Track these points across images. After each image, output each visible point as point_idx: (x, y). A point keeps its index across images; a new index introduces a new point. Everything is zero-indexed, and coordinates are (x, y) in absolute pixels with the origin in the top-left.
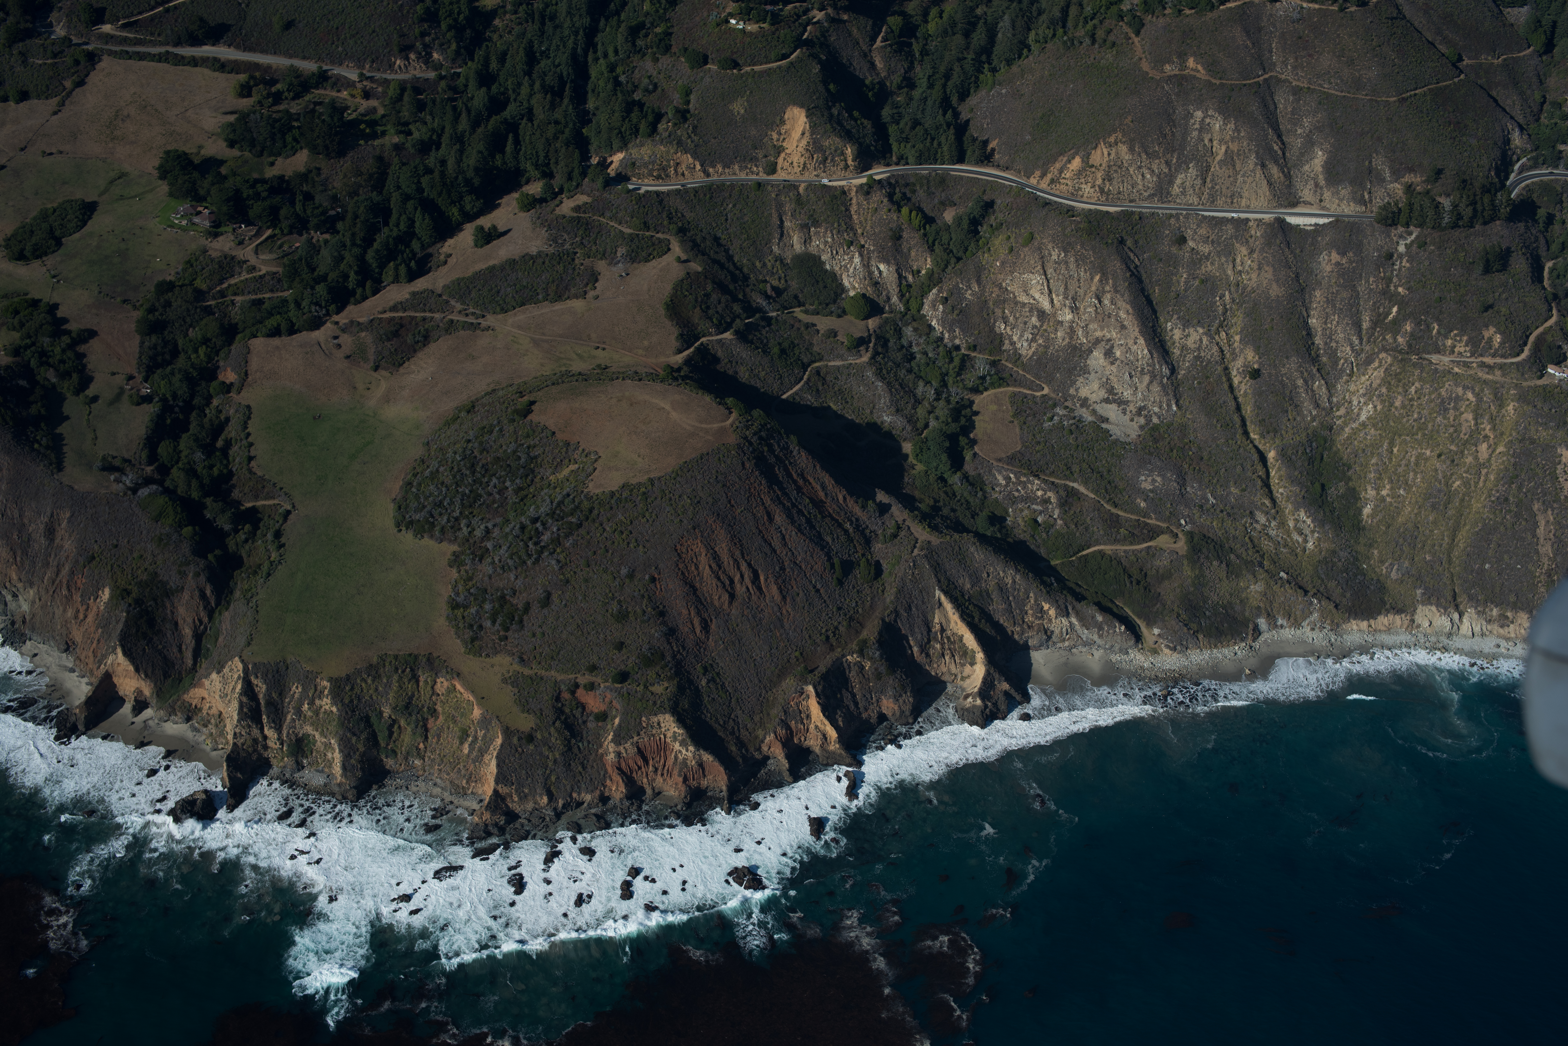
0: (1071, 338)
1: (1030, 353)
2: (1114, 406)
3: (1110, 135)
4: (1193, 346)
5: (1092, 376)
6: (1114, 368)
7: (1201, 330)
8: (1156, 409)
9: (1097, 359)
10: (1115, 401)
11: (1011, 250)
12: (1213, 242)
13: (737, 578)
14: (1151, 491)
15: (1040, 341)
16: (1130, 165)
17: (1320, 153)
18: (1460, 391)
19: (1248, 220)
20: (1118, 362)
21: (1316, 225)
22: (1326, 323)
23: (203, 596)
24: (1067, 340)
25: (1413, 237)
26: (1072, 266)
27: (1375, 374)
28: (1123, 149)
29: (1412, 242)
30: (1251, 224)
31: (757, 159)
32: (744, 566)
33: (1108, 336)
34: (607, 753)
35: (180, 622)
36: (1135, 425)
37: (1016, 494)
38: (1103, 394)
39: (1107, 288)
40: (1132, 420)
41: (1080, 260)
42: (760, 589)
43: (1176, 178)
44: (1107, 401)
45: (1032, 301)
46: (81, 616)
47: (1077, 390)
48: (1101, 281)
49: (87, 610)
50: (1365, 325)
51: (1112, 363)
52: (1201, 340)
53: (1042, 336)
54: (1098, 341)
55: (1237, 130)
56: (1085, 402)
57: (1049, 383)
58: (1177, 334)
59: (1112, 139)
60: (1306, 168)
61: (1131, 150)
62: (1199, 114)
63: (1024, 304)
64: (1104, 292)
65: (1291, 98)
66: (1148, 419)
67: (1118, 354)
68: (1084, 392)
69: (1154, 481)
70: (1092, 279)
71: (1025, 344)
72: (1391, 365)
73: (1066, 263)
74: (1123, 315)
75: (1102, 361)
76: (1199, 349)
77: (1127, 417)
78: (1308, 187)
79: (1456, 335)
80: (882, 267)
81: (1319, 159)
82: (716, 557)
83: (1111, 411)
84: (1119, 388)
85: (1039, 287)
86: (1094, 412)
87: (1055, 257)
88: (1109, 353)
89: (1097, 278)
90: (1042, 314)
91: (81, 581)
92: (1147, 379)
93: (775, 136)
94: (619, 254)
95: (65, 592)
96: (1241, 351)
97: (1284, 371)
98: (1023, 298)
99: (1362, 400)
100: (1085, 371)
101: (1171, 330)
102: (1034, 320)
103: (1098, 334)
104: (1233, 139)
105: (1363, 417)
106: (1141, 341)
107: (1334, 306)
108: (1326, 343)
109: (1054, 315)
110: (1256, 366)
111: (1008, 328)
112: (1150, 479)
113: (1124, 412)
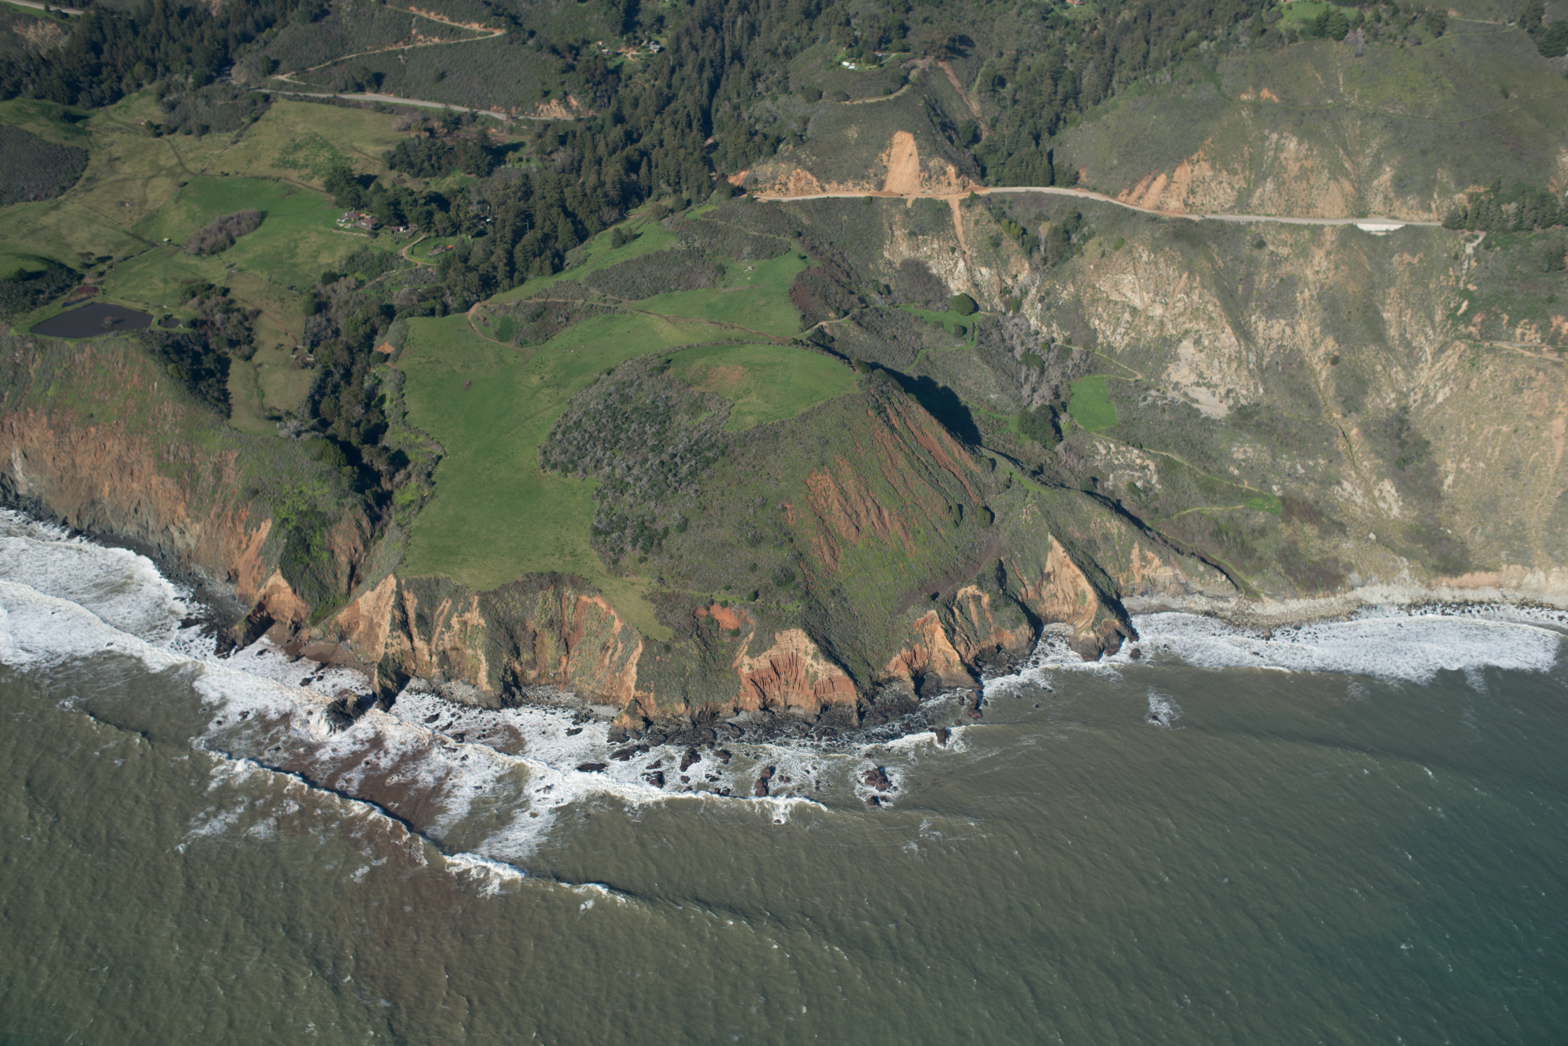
0: (1162, 330)
1: (1123, 345)
2: (1204, 389)
3: (1193, 154)
4: (1276, 337)
5: (1183, 362)
6: (1203, 355)
7: (1283, 322)
8: (1244, 392)
9: (1186, 348)
10: (1205, 384)
11: (1103, 254)
12: (1291, 245)
13: (863, 514)
14: (1243, 460)
15: (1133, 335)
16: (1211, 181)
17: (1388, 169)
18: (1533, 373)
19: (1323, 226)
20: (1206, 350)
21: (1387, 231)
22: (1400, 316)
23: (359, 526)
24: (1158, 333)
25: (1481, 239)
26: (1162, 265)
27: (1451, 359)
28: (1205, 166)
29: (1479, 245)
30: (1326, 230)
31: (869, 178)
32: (869, 504)
33: (1196, 327)
34: (741, 665)
35: (337, 550)
36: (1224, 406)
37: (1116, 462)
38: (1193, 378)
39: (1195, 285)
40: (1221, 402)
41: (1169, 261)
42: (884, 524)
43: (1254, 192)
44: (1198, 384)
45: (1124, 299)
46: (244, 546)
47: (1169, 375)
48: (1189, 278)
49: (249, 540)
50: (1438, 318)
51: (1201, 351)
52: (1284, 331)
53: (1134, 330)
54: (1187, 332)
55: (1310, 149)
56: (1176, 386)
57: (1141, 370)
58: (1261, 325)
59: (1195, 157)
60: (1375, 183)
61: (1213, 167)
62: (1275, 136)
63: (1116, 303)
64: (1191, 288)
65: (1359, 123)
66: (1236, 401)
67: (1206, 343)
68: (1175, 378)
69: (1245, 452)
70: (1180, 277)
71: (1118, 337)
72: (1465, 351)
73: (1156, 263)
74: (1210, 308)
75: (1192, 350)
76: (1282, 339)
77: (1217, 399)
78: (1378, 199)
79: (1525, 324)
80: (984, 270)
81: (1387, 175)
82: (843, 492)
83: (1201, 394)
84: (1207, 374)
85: (1131, 286)
86: (1186, 395)
87: (1145, 258)
88: (1197, 342)
89: (1185, 275)
90: (1134, 311)
91: (244, 514)
92: (1234, 365)
93: (885, 158)
94: (744, 252)
95: (229, 524)
96: (1322, 341)
97: (1363, 357)
98: (1115, 297)
99: (1438, 384)
100: (1176, 358)
101: (1255, 322)
102: (1127, 316)
103: (1187, 326)
104: (1306, 157)
105: (1440, 398)
106: (1228, 330)
107: (1407, 301)
108: (1401, 335)
109: (1145, 310)
110: (1336, 353)
111: (1102, 324)
112: (1242, 450)
113: (1214, 394)
